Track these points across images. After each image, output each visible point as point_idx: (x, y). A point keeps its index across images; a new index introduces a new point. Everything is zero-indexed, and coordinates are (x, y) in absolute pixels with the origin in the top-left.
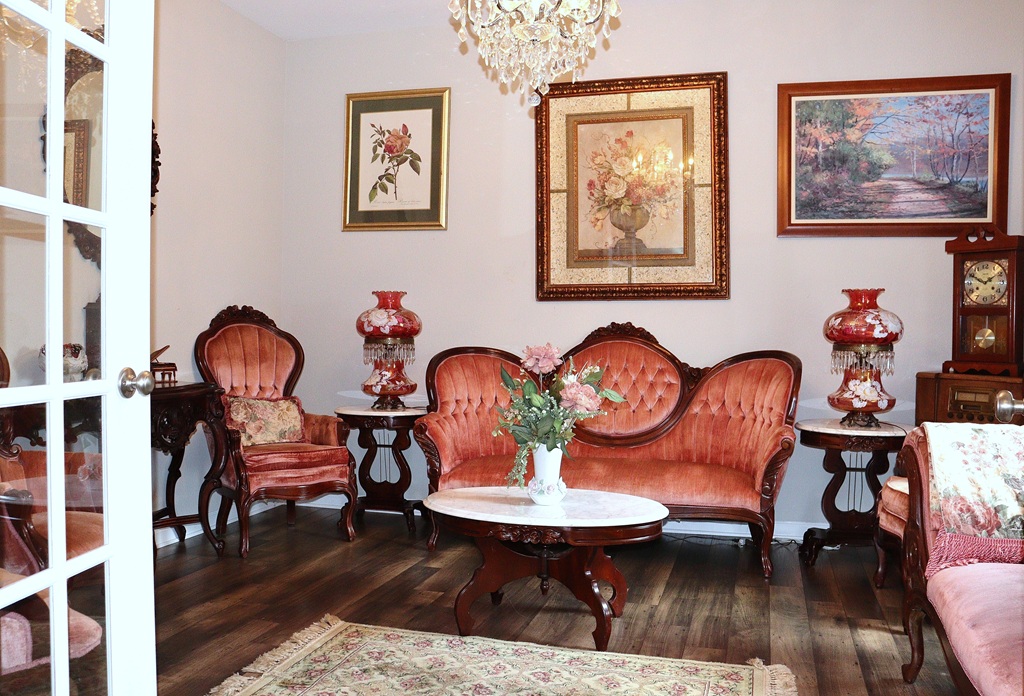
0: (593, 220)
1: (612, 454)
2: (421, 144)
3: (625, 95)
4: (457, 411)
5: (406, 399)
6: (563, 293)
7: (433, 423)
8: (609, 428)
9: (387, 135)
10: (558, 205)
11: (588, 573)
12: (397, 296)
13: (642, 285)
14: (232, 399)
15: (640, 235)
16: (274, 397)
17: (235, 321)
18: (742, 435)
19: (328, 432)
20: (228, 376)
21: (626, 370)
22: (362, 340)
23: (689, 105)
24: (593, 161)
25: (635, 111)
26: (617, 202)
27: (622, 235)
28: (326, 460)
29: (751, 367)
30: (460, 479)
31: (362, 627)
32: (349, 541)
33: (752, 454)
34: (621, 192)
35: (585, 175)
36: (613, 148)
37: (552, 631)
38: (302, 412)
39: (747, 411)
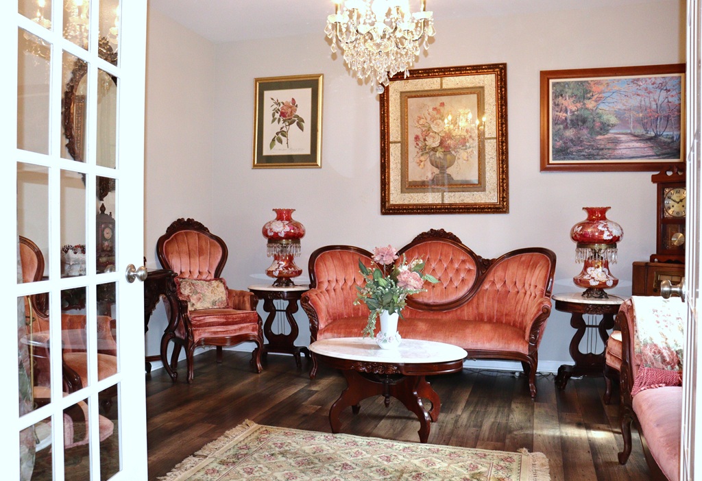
0: (418, 161)
1: (431, 316)
2: (304, 111)
3: (439, 79)
4: (329, 288)
5: (295, 280)
6: (398, 209)
7: (313, 295)
8: (429, 298)
9: (282, 105)
10: (395, 152)
11: (415, 393)
12: (289, 212)
13: (451, 205)
14: (181, 280)
15: (449, 171)
16: (208, 279)
17: (182, 228)
18: (517, 303)
19: (244, 301)
20: (178, 265)
21: (440, 260)
22: (266, 240)
23: (481, 85)
24: (418, 122)
25: (446, 90)
26: (434, 149)
27: (437, 171)
28: (243, 320)
29: (523, 259)
30: (331, 332)
31: (269, 427)
32: (258, 373)
33: (524, 316)
34: (436, 143)
35: (413, 132)
36: (431, 114)
37: (392, 430)
38: (227, 288)
39: (520, 287)
